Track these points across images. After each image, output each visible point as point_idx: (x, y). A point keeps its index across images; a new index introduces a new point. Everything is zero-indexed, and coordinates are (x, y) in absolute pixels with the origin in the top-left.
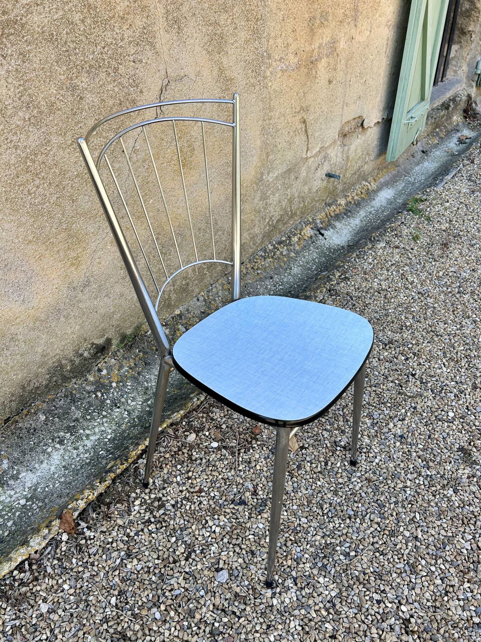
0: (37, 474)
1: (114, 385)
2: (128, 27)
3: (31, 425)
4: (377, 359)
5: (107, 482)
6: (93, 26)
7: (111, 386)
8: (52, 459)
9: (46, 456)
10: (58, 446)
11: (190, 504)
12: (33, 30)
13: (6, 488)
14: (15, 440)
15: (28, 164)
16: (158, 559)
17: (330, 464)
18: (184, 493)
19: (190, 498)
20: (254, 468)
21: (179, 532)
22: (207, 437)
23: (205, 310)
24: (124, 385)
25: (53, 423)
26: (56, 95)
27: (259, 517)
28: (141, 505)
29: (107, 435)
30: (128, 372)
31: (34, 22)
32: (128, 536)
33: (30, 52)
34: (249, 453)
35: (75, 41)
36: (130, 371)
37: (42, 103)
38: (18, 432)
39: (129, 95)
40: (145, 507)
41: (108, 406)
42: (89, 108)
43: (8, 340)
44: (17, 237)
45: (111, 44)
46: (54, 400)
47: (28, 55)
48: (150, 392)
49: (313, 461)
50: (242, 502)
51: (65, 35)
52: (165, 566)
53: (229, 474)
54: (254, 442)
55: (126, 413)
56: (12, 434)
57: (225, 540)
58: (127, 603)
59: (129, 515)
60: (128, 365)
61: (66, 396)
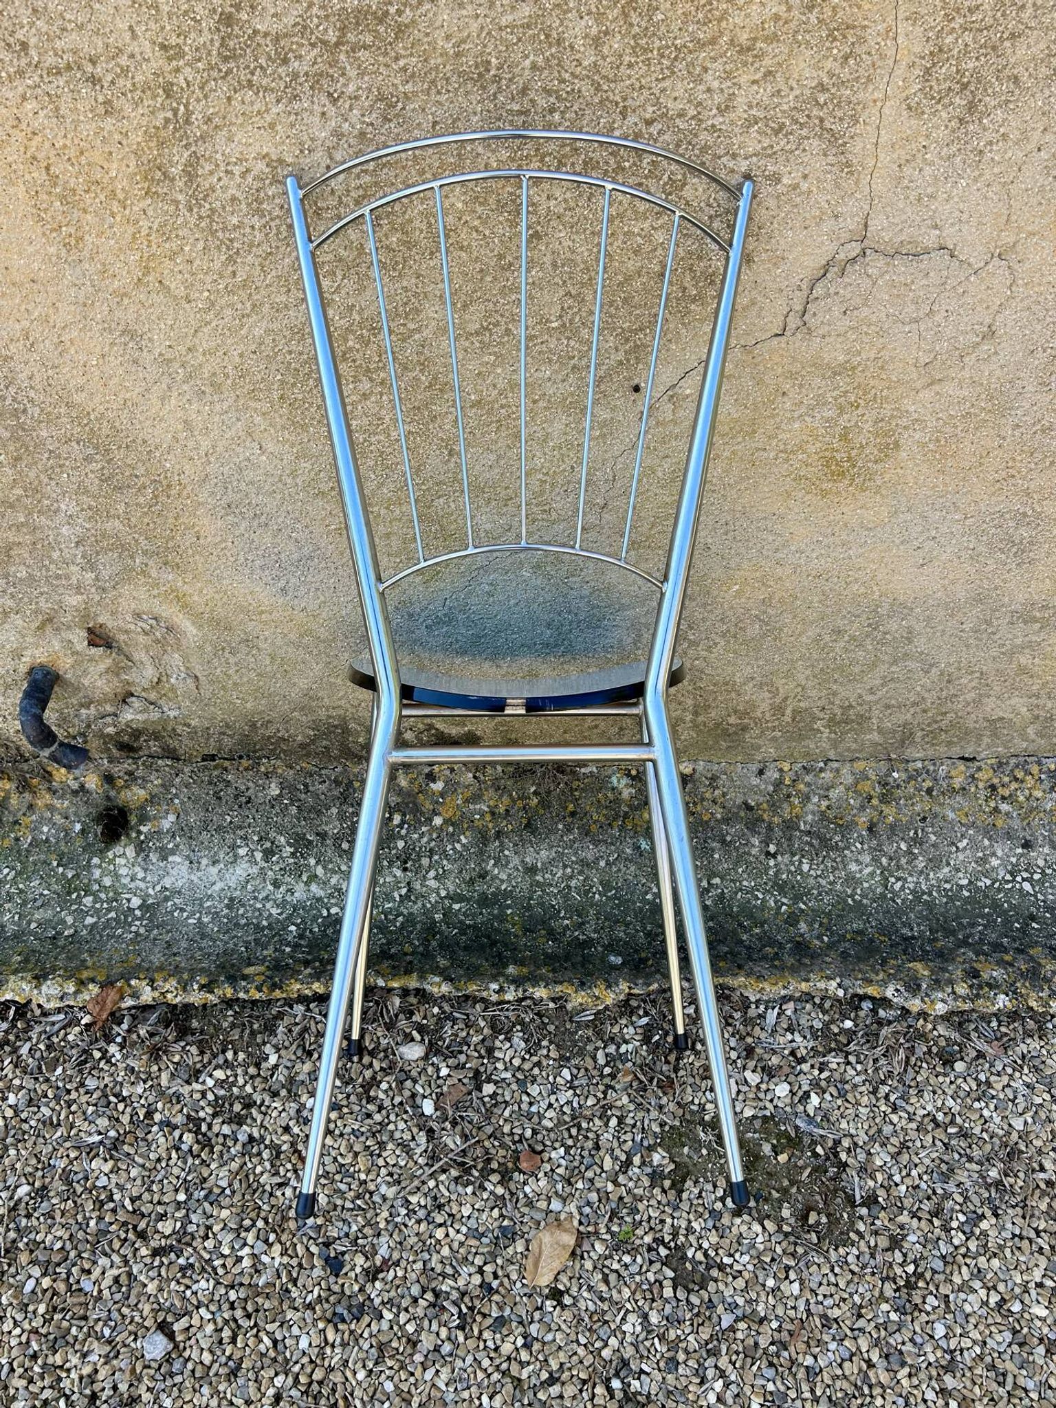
0: (193, 877)
1: (438, 821)
2: (758, 76)
3: (248, 789)
4: (994, 1299)
5: (210, 996)
6: (627, 59)
7: (431, 820)
8: (231, 871)
9: (229, 858)
10: (259, 856)
11: (268, 1167)
12: (429, 44)
13: (140, 859)
14: (208, 794)
15: (350, 343)
16: (133, 1201)
17: (555, 1390)
18: (286, 1138)
19: (282, 1156)
20: (431, 1227)
21: (203, 1193)
22: (439, 1077)
23: (758, 805)
24: (453, 835)
25: (284, 811)
26: (462, 212)
27: (321, 1325)
28: (220, 1083)
29: (336, 905)
30: (482, 815)
31: (438, 24)
32: (149, 1115)
33: (407, 98)
34: (460, 1189)
35: (557, 92)
36: (488, 817)
37: (417, 224)
38: (221, 786)
39: (700, 258)
40: (222, 1092)
41: (394, 852)
42: (554, 265)
43: (238, 639)
44: (293, 474)
45: (680, 116)
46: (311, 775)
47: (400, 105)
48: (480, 887)
49: (536, 1346)
50: (335, 1265)
51: (527, 72)
52: (125, 1224)
53: (383, 1189)
54: (495, 1178)
55: (404, 891)
56: (210, 783)
57: (233, 1295)
58: (29, 1216)
59: (188, 1082)
60: (491, 803)
61: (337, 782)
